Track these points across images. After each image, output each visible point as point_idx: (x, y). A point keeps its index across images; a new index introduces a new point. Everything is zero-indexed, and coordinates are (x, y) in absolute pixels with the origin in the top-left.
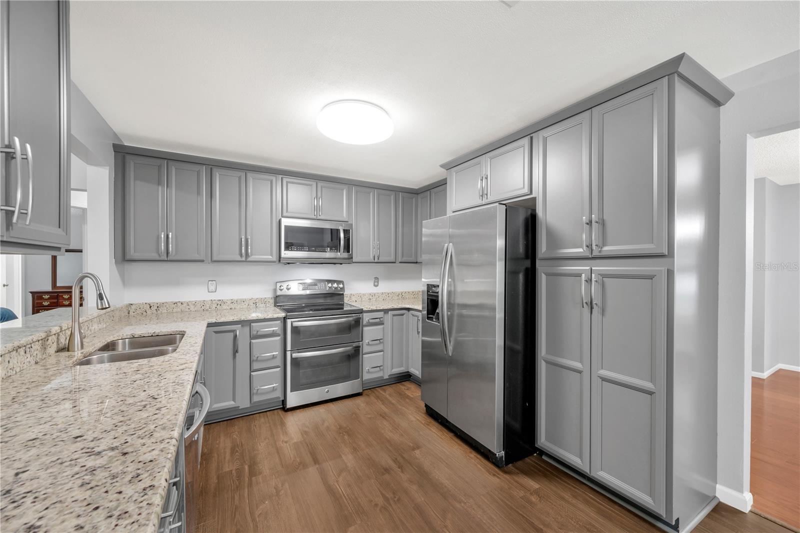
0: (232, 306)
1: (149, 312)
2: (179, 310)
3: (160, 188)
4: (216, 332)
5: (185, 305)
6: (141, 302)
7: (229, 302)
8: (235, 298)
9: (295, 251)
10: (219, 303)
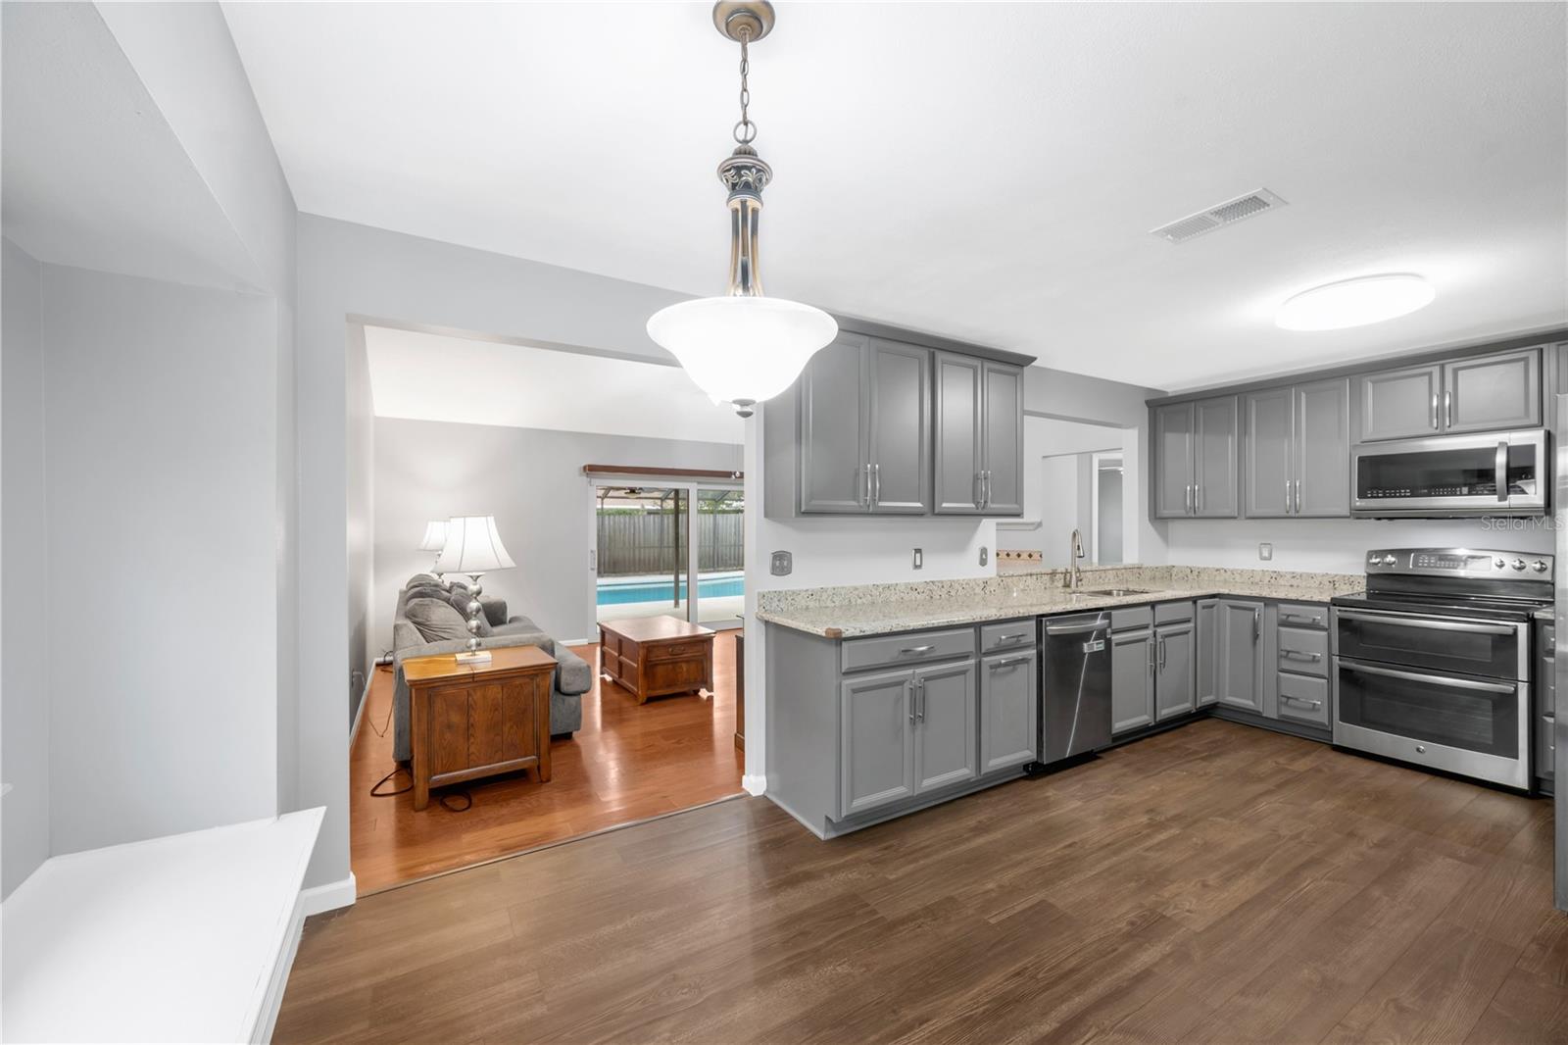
0: (1295, 582)
1: (1190, 577)
2: (1222, 578)
3: (1187, 435)
4: (1232, 607)
5: (1229, 573)
6: (1182, 565)
7: (1288, 576)
8: (1299, 570)
9: (1408, 497)
10: (1274, 575)
